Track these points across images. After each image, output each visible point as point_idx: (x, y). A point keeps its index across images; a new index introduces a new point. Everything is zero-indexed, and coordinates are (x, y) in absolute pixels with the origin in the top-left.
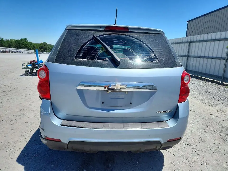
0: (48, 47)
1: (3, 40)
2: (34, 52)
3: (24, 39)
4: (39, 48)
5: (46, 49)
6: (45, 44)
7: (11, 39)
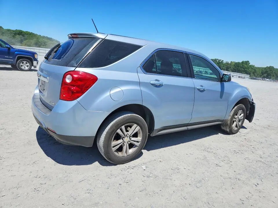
0: (275, 73)
1: (223, 62)
2: (249, 77)
3: (246, 61)
4: (262, 72)
5: (270, 75)
6: (271, 68)
7: (231, 62)
